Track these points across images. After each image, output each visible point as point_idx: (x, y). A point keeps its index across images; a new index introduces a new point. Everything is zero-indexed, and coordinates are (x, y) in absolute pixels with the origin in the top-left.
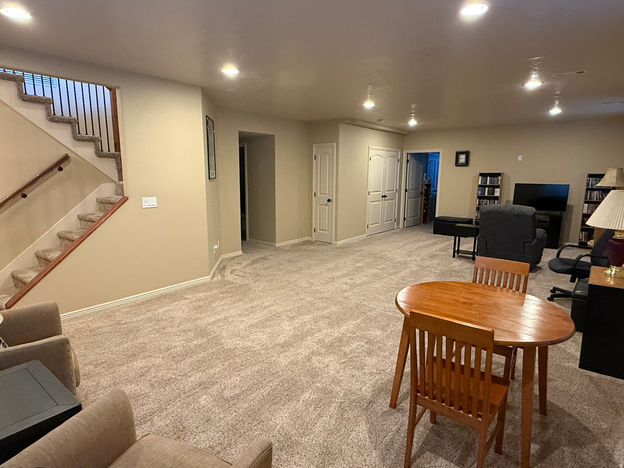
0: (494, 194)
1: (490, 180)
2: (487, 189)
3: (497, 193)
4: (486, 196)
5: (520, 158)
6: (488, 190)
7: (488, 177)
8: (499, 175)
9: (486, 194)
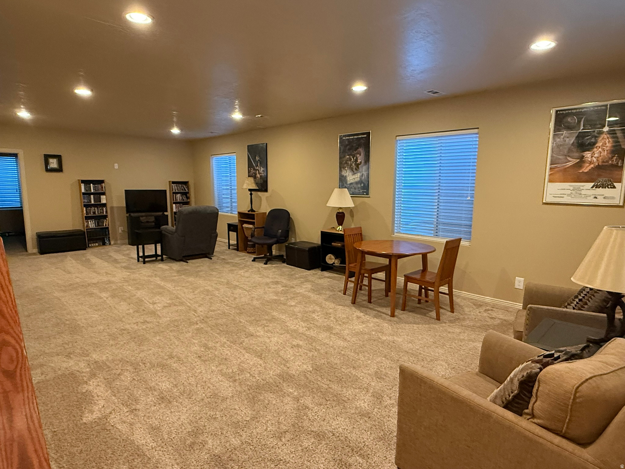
0: (101, 202)
1: (93, 187)
2: (92, 196)
3: (103, 200)
4: (93, 204)
5: (116, 166)
6: (94, 197)
7: (92, 185)
8: (102, 182)
9: (93, 202)
